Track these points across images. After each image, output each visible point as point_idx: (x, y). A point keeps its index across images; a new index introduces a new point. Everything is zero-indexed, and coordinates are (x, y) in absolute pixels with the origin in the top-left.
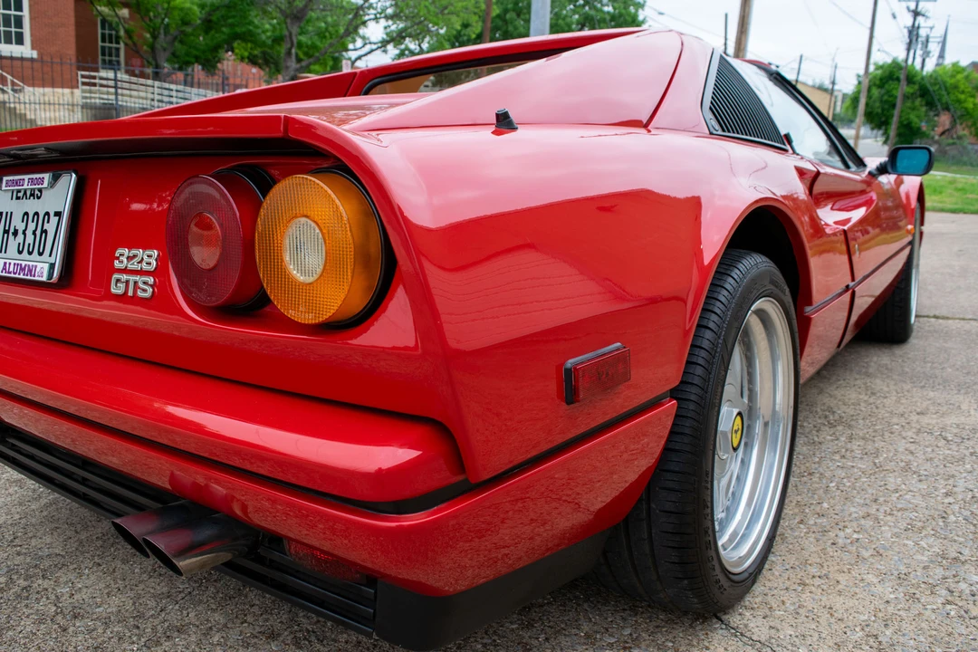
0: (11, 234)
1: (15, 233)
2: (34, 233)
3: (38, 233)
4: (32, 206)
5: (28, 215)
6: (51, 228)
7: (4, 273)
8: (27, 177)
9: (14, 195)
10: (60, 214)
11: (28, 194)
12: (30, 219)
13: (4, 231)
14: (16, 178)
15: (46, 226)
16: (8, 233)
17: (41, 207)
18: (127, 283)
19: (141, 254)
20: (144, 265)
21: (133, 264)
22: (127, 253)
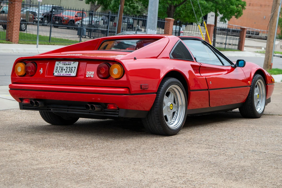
0: (63, 70)
1: (64, 70)
2: (69, 70)
3: (70, 70)
4: (68, 66)
5: (67, 67)
6: (73, 69)
7: (63, 75)
8: (67, 62)
9: (64, 64)
10: (75, 67)
11: (67, 64)
12: (68, 68)
13: (61, 69)
14: (64, 62)
15: (72, 69)
16: (62, 70)
17: (71, 66)
18: (89, 76)
19: (91, 72)
20: (92, 74)
21: (90, 73)
22: (89, 72)
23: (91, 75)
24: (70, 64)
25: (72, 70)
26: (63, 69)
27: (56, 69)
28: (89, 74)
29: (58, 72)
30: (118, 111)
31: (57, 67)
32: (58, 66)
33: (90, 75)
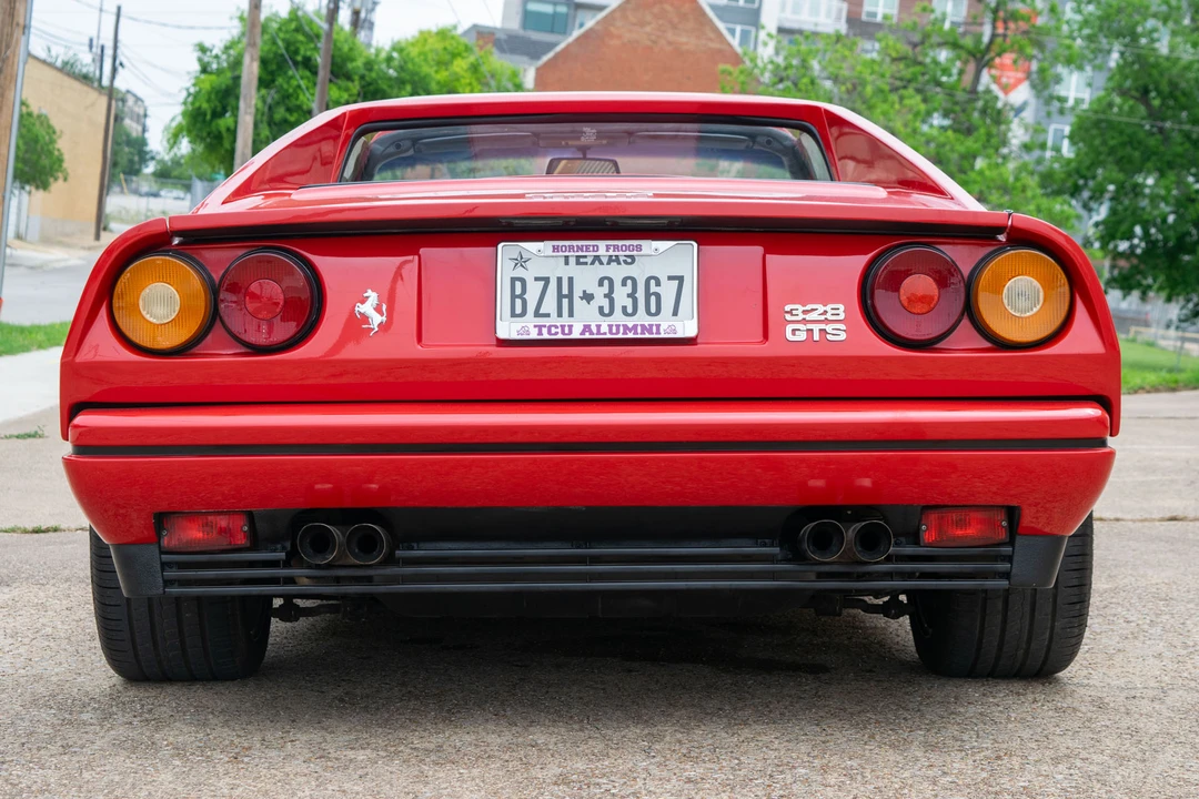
0: (577, 300)
1: (588, 298)
2: (632, 295)
3: (641, 295)
4: (617, 272)
5: (611, 282)
6: (668, 291)
7: (587, 336)
8: (602, 244)
9: (572, 261)
10: (681, 279)
11: (605, 260)
12: (617, 284)
13: (560, 296)
14: (575, 243)
15: (653, 288)
16: (570, 296)
17: (639, 271)
18: (810, 331)
19: (821, 308)
20: (829, 316)
21: (813, 316)
22: (801, 308)
23: (823, 326)
24: (632, 257)
25: (658, 296)
26: (577, 293)
27: (513, 297)
28: (804, 321)
29: (537, 314)
30: (1007, 550)
31: (513, 280)
32: (520, 272)
33: (816, 328)
